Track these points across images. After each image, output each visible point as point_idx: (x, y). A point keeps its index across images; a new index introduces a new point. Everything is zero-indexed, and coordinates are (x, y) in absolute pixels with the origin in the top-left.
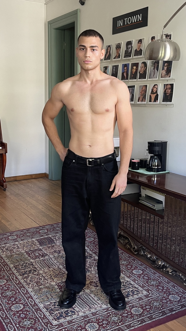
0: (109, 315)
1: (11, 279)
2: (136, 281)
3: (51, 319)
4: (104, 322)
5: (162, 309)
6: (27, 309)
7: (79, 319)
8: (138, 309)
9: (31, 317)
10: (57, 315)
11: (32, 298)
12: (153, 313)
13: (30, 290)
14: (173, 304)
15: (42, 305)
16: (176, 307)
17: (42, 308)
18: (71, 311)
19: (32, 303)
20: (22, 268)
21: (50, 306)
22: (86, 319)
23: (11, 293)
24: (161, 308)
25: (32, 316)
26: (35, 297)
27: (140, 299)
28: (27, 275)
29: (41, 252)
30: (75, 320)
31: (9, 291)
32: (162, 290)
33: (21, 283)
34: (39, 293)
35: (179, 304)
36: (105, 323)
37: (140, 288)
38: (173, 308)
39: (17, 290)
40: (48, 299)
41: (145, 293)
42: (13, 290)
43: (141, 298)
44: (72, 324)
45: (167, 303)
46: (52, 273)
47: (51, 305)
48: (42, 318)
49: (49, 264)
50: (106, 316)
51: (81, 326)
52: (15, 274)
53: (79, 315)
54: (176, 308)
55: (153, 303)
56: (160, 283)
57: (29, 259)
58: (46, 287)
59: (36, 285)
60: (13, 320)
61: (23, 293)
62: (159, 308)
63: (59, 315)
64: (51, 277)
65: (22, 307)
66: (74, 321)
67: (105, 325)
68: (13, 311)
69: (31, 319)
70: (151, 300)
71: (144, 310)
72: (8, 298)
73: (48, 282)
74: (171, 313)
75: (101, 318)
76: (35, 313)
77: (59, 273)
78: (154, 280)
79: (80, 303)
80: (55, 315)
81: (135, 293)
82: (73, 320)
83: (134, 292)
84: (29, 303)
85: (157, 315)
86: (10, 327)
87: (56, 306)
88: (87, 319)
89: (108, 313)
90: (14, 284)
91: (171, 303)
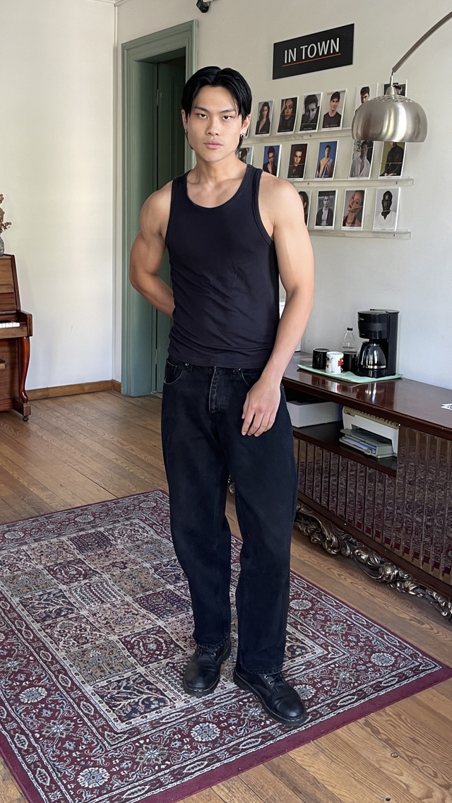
0: (242, 706)
1: (16, 632)
2: (299, 626)
3: (112, 719)
4: (231, 721)
5: (358, 686)
6: (56, 697)
7: (176, 716)
8: (305, 687)
9: (66, 714)
10: (127, 710)
11: (66, 674)
12: (339, 694)
13: (60, 655)
14: (381, 674)
15: (91, 688)
16: (386, 679)
17: (90, 693)
18: (156, 699)
19: (67, 684)
20: (39, 604)
21: (109, 689)
22: (191, 716)
23: (16, 663)
24: (356, 684)
25: (69, 712)
26: (73, 671)
27: (309, 665)
28: (51, 622)
29: (81, 567)
30: (167, 719)
31: (12, 659)
32: (357, 645)
33: (39, 639)
34: (82, 661)
35: (394, 673)
36: (233, 722)
37: (307, 641)
38: (381, 682)
39: (32, 655)
40: (102, 674)
41: (319, 651)
42: (21, 656)
43: (311, 663)
44: (161, 728)
45: (366, 671)
46: (109, 613)
47: (111, 688)
48: (91, 716)
49: (101, 595)
50: (234, 706)
51: (180, 731)
52: (24, 618)
53: (175, 707)
54: (388, 683)
55: (337, 674)
56: (350, 628)
57: (55, 584)
58: (98, 647)
59: (73, 643)
60: (25, 725)
61: (45, 662)
62: (351, 682)
63: (129, 709)
64: (106, 624)
65: (44, 693)
66: (164, 721)
67: (233, 727)
68: (23, 703)
69: (67, 718)
70: (333, 666)
71: (318, 690)
72: (11, 674)
73: (100, 635)
74: (376, 694)
75: (225, 713)
76: (75, 705)
77: (125, 615)
78: (337, 622)
79: (176, 681)
80: (121, 709)
81: (297, 653)
82: (162, 719)
83: (295, 650)
84: (61, 685)
85: (347, 700)
86: (20, 740)
87: (122, 689)
88: (194, 715)
89: (238, 701)
90: (24, 641)
91: (376, 671)
